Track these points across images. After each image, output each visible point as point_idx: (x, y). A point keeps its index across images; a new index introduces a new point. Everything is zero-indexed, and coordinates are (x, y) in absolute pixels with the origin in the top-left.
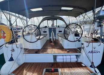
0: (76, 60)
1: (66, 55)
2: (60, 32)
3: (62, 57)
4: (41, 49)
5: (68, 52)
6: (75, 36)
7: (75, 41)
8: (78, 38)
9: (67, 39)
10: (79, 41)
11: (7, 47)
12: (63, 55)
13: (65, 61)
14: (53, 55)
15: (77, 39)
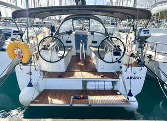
0: (112, 87)
1: (99, 81)
2: (93, 42)
3: (93, 83)
4: (66, 72)
5: (102, 77)
6: (114, 55)
7: (113, 62)
8: (119, 57)
9: (102, 59)
10: (120, 62)
11: (22, 70)
12: (95, 81)
13: (97, 88)
14: (83, 81)
15: (117, 59)
